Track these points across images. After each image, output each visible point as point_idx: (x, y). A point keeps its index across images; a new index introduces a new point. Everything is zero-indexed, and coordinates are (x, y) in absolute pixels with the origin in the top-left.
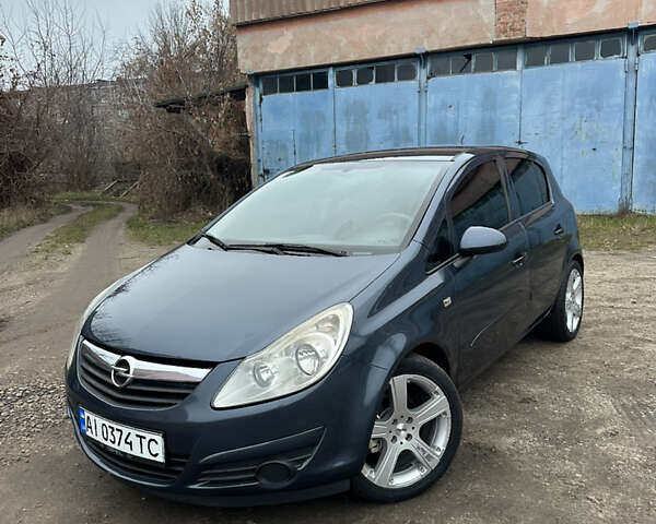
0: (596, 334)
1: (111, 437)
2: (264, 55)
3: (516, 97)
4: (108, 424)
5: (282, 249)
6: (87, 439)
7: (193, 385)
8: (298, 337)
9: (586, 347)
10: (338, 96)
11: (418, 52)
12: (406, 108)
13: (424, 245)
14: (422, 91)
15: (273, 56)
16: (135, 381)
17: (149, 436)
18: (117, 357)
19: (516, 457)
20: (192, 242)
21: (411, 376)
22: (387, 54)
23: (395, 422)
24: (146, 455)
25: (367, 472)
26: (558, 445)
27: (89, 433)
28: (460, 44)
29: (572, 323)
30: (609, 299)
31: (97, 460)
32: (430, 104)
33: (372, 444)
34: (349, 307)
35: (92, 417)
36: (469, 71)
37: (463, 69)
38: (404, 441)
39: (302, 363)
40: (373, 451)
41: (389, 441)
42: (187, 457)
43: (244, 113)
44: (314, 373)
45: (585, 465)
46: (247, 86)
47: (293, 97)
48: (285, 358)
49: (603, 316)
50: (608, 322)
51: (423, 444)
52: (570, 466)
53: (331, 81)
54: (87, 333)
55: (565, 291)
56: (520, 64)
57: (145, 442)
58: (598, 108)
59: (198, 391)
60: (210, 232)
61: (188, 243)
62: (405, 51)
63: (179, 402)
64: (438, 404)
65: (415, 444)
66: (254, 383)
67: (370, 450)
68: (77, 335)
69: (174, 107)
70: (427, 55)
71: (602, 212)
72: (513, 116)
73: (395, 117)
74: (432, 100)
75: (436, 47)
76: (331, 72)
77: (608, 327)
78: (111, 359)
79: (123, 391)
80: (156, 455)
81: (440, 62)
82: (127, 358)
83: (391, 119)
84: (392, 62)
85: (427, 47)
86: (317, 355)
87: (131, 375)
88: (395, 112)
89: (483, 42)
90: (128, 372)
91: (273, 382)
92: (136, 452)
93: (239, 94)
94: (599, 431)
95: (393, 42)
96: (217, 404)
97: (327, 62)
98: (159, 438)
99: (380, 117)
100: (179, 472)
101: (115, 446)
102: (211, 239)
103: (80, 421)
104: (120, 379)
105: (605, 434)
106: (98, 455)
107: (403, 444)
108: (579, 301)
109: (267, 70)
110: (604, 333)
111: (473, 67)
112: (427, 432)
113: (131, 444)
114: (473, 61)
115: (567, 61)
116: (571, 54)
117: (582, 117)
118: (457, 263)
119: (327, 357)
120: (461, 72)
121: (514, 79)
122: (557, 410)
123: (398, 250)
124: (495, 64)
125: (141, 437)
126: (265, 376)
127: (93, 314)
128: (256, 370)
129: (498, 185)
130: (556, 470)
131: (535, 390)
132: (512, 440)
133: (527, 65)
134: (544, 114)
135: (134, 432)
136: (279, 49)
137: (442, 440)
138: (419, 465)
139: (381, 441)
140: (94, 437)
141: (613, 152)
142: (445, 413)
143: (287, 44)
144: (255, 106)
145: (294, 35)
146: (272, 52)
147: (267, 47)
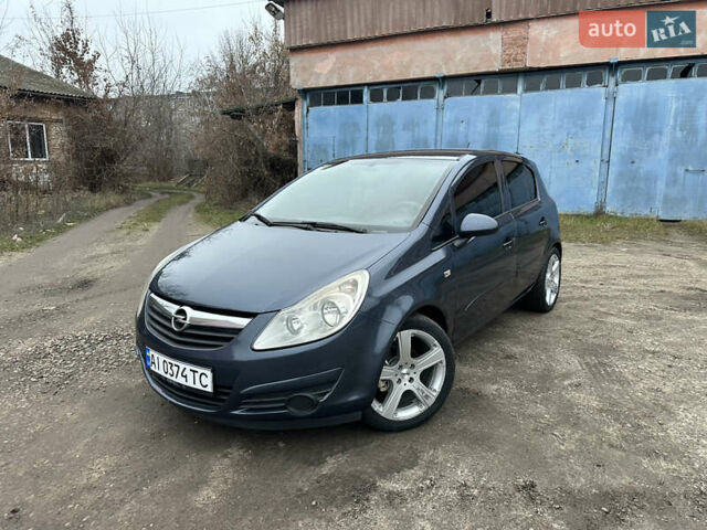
0: (569, 307)
1: (170, 371)
2: (312, 74)
3: (515, 115)
4: (168, 360)
5: (314, 226)
6: (152, 373)
7: (237, 331)
8: (324, 296)
9: (560, 317)
10: (372, 110)
11: (437, 76)
12: (426, 121)
13: (431, 227)
14: (440, 108)
15: (319, 75)
16: (191, 327)
17: (200, 370)
18: (177, 307)
19: (498, 400)
20: (243, 219)
21: (415, 331)
22: (412, 77)
23: (401, 367)
24: (198, 386)
25: (376, 406)
26: (532, 392)
27: (153, 368)
28: (472, 71)
29: (550, 298)
30: (581, 281)
31: (160, 390)
32: (445, 120)
33: (381, 384)
34: (366, 273)
35: (156, 355)
36: (478, 93)
37: (474, 92)
38: (408, 383)
39: (327, 317)
40: (382, 390)
41: (395, 383)
42: (230, 388)
43: (294, 122)
44: (336, 325)
45: (553, 409)
46: (296, 99)
47: (334, 109)
48: (313, 312)
49: (576, 294)
50: (579, 299)
51: (422, 386)
52: (541, 408)
53: (366, 97)
54: (154, 288)
55: (546, 272)
56: (520, 89)
57: (197, 376)
58: (583, 128)
59: (242, 336)
60: (258, 212)
61: (240, 220)
62: (428, 74)
63: (226, 344)
64: (436, 354)
65: (415, 386)
66: (287, 331)
67: (379, 389)
68: (146, 289)
69: (237, 114)
70: (445, 78)
71: (582, 212)
72: (513, 132)
73: (416, 129)
74: (447, 116)
75: (452, 73)
76: (366, 90)
77: (580, 303)
78: (172, 308)
79: (180, 334)
80: (205, 386)
81: (455, 84)
82: (186, 308)
83: (413, 131)
84: (415, 84)
85: (445, 72)
86: (339, 312)
87: (187, 322)
88: (418, 125)
89: (491, 70)
90: (185, 319)
91: (303, 331)
92: (190, 384)
93: (290, 106)
94: (566, 383)
95: (417, 67)
96: (256, 347)
97: (364, 82)
98: (209, 373)
99: (404, 129)
100: (223, 401)
101: (173, 378)
102: (259, 217)
103: (146, 358)
104: (179, 324)
105: (570, 385)
106: (160, 385)
107: (405, 386)
108: (556, 280)
109: (313, 86)
110: (575, 307)
111: (481, 90)
112: (426, 377)
113: (186, 377)
114: (482, 85)
115: (558, 88)
116: (562, 82)
117: (568, 134)
118: (457, 243)
119: (346, 313)
120: (472, 94)
121: (515, 102)
122: (533, 365)
123: (409, 230)
124: (500, 87)
125: (194, 372)
126: (296, 326)
127: (160, 273)
128: (289, 320)
129: (496, 185)
130: (529, 412)
131: (516, 350)
132: (495, 387)
133: (527, 90)
134: (538, 131)
135: (189, 367)
136: (324, 70)
137: (438, 383)
138: (418, 402)
139: (389, 383)
140: (157, 371)
141: (592, 164)
142: (441, 362)
143: (331, 65)
144: (303, 116)
145: (337, 58)
146: (319, 71)
147: (313, 67)
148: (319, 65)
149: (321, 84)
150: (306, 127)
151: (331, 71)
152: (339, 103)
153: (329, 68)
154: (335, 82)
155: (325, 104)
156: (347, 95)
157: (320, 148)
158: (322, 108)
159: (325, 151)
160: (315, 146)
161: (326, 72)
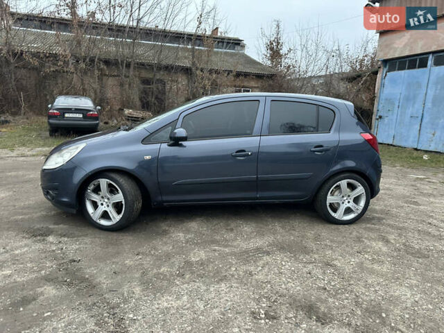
2: (391, 49)
10: (433, 72)
15: (396, 49)
29: (342, 216)
38: (106, 207)
43: (376, 84)
46: (379, 68)
47: (405, 73)
53: (430, 62)
76: (431, 57)
97: (429, 51)
109: (391, 57)
143: (406, 41)
144: (382, 79)
145: (411, 35)
146: (397, 46)
147: (393, 43)
148: (397, 42)
149: (397, 56)
150: (383, 85)
151: (405, 46)
152: (408, 69)
153: (404, 43)
154: (407, 53)
155: (398, 70)
156: (416, 61)
157: (390, 101)
158: (396, 72)
159: (393, 104)
160: (386, 99)
161: (401, 46)
